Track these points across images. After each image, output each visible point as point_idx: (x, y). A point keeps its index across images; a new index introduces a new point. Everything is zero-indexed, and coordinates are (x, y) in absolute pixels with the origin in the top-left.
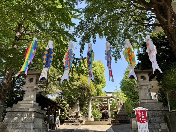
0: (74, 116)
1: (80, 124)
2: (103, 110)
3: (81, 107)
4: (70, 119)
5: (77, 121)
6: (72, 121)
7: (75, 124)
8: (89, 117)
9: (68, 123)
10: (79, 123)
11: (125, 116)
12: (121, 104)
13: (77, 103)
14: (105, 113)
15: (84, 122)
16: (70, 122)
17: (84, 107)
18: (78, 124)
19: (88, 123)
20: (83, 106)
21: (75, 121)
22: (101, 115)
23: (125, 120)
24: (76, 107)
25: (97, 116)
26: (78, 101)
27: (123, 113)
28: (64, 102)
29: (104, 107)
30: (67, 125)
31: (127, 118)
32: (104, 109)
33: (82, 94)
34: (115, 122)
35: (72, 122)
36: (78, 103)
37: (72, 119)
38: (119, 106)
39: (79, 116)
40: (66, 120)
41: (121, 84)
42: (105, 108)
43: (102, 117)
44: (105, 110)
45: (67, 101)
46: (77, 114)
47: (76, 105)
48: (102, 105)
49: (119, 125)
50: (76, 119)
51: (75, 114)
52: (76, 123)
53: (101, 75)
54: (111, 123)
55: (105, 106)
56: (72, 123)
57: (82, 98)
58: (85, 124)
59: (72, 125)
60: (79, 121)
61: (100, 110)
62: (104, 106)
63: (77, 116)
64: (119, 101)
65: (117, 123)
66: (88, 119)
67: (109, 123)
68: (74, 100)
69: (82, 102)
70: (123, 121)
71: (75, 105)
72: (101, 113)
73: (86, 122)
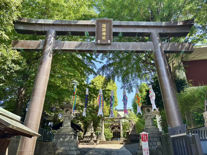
0: (89, 136)
1: (95, 144)
2: (114, 129)
4: (85, 139)
5: (92, 141)
6: (87, 141)
8: (102, 137)
9: (83, 143)
10: (94, 142)
11: (136, 136)
12: (132, 125)
14: (116, 132)
15: (99, 141)
16: (85, 142)
17: (98, 127)
18: (93, 144)
19: (102, 143)
20: (96, 127)
21: (90, 141)
22: (112, 134)
23: (136, 140)
24: (90, 127)
25: (108, 136)
26: (92, 122)
27: (134, 133)
28: (79, 123)
29: (115, 126)
30: (82, 144)
31: (137, 138)
32: (115, 128)
34: (127, 142)
36: (92, 124)
37: (86, 139)
38: (131, 127)
39: (94, 136)
40: (81, 140)
41: (133, 102)
42: (116, 127)
43: (113, 136)
44: (116, 129)
45: (82, 122)
46: (92, 134)
47: (90, 126)
48: (113, 124)
49: (131, 144)
50: (91, 139)
51: (90, 135)
52: (91, 142)
54: (123, 142)
55: (116, 125)
56: (87, 143)
58: (99, 144)
59: (87, 144)
60: (94, 141)
61: (111, 129)
63: (92, 136)
64: (131, 122)
65: (129, 142)
66: (101, 139)
67: (121, 142)
68: (89, 121)
69: (96, 123)
70: (134, 140)
71: (89, 126)
72: (111, 132)
73: (100, 141)
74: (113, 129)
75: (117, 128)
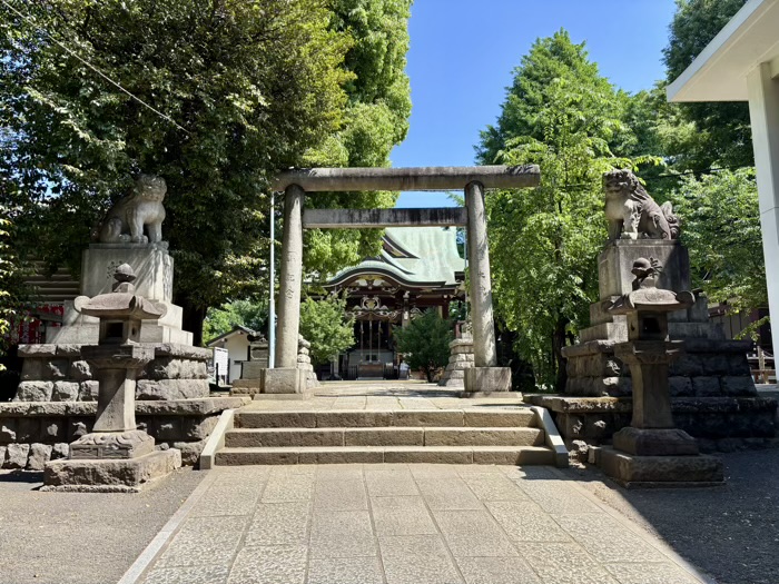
2: (357, 307)
3: (194, 257)
4: (34, 395)
5: (122, 424)
6: (53, 418)
7: (80, 471)
8: (278, 363)
10: (143, 444)
13: (135, 207)
14: (370, 318)
15: (224, 422)
16: (31, 428)
17: (231, 260)
18: (126, 475)
19: (266, 440)
22: (347, 331)
23: (733, 410)
24: (127, 251)
25: (327, 339)
26: (158, 188)
29: (363, 289)
32: (365, 299)
33: (198, 102)
35: (53, 430)
36: (151, 211)
37: (56, 396)
39: (148, 353)
42: (371, 296)
43: (352, 342)
44: (370, 306)
46: (116, 327)
47: (128, 230)
48: (357, 278)
50: (104, 400)
52: (94, 450)
53: (387, 21)
54: (557, 440)
55: (370, 282)
56: (50, 440)
57: (205, 159)
58: (224, 460)
60: (148, 419)
61: (344, 303)
62: (363, 283)
63: (114, 356)
64: (630, 204)
65: (674, 449)
66: (268, 378)
67: (529, 440)
69: (209, 204)
71: (116, 231)
72: (345, 320)
73: (239, 421)
74: (353, 302)
75: (376, 299)
